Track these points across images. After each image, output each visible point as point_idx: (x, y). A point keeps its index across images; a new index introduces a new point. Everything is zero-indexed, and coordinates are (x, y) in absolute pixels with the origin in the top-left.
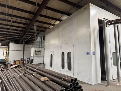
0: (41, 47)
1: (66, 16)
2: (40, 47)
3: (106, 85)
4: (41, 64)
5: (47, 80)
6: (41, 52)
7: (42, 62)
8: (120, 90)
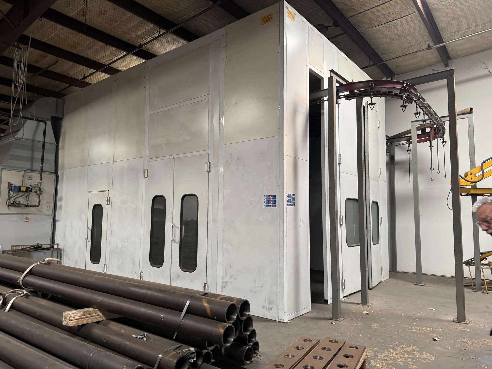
0: (42, 171)
1: (173, 37)
2: (32, 170)
3: (330, 319)
4: (37, 248)
5: (98, 322)
6: (40, 193)
7: (45, 242)
8: (376, 330)
